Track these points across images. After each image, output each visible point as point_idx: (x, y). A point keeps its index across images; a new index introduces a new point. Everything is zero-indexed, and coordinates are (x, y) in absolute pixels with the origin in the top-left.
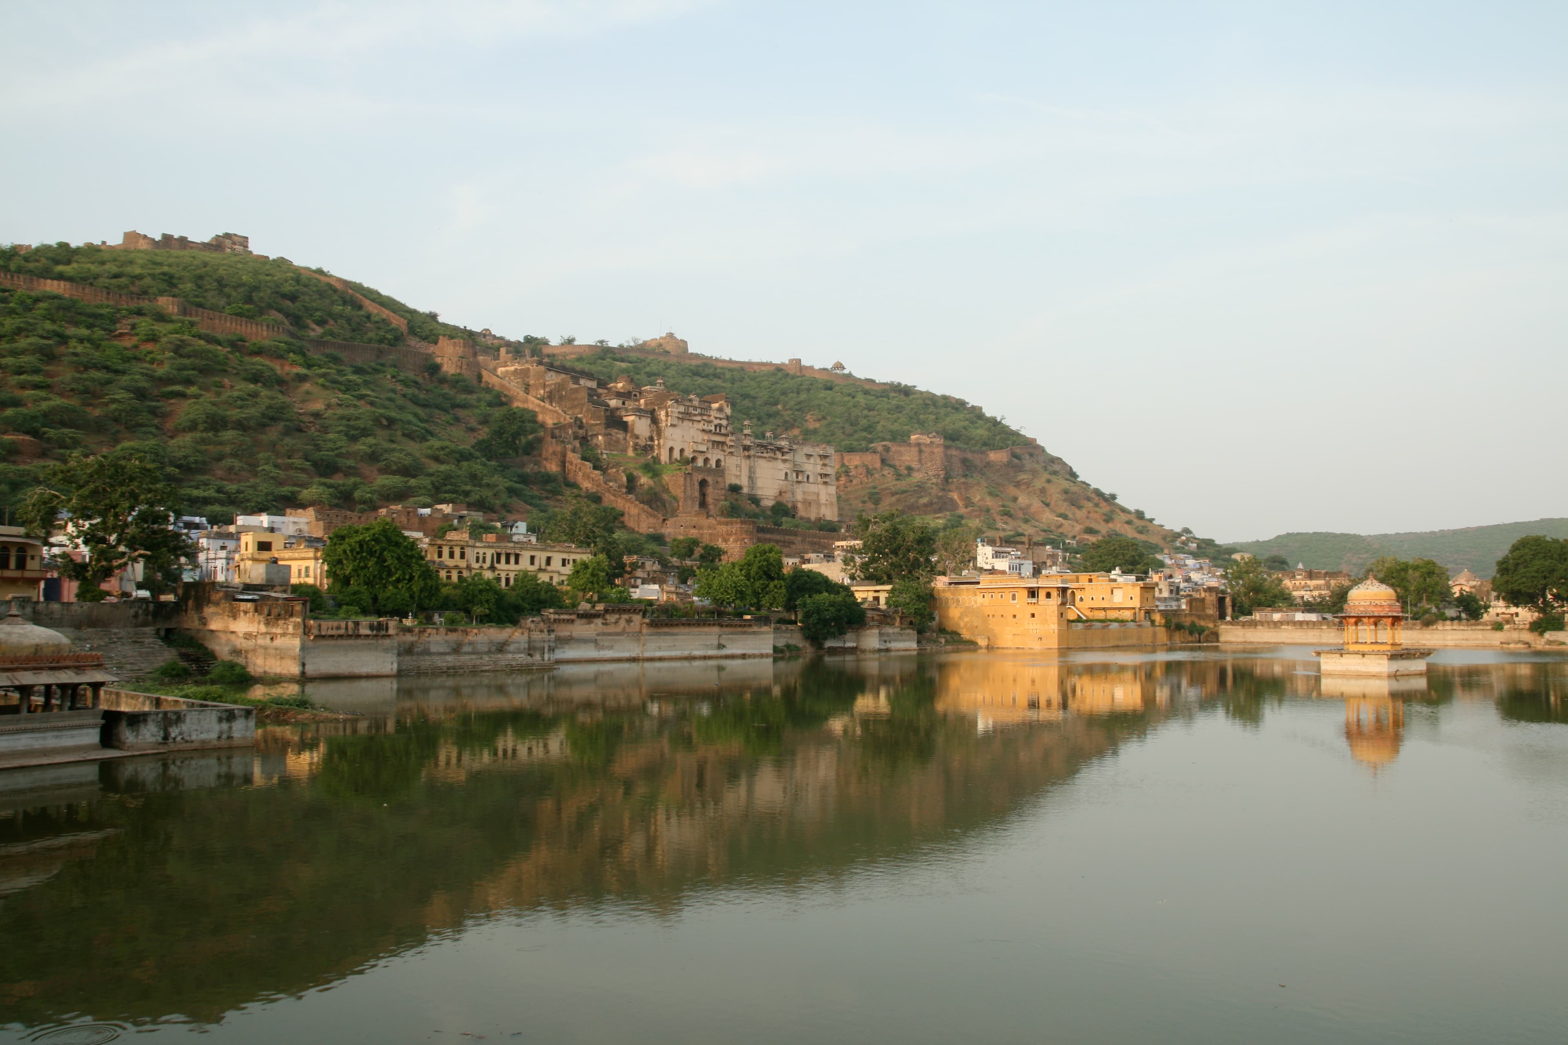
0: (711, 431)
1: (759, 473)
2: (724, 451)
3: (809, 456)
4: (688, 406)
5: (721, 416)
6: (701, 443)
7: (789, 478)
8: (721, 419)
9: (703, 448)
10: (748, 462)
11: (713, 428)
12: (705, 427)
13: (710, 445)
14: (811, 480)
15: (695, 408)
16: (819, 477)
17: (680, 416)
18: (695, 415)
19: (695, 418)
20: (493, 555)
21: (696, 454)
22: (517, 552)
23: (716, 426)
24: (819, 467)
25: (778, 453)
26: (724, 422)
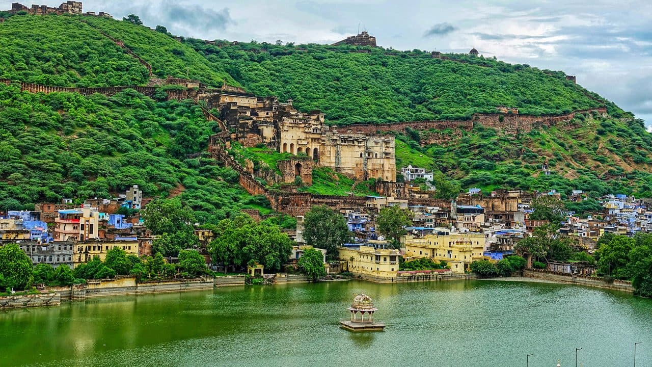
0: (310, 132)
1: (342, 154)
2: (319, 143)
3: (376, 143)
4: (296, 119)
5: (317, 123)
6: (304, 140)
7: (363, 156)
8: (317, 125)
9: (305, 142)
10: (335, 148)
11: (312, 131)
12: (307, 130)
13: (310, 140)
14: (378, 156)
15: (300, 120)
16: (384, 155)
17: (291, 125)
18: (301, 124)
19: (300, 126)
20: (86, 247)
21: (301, 146)
22: (100, 245)
23: (314, 130)
24: (384, 149)
25: (355, 142)
26: (319, 127)
